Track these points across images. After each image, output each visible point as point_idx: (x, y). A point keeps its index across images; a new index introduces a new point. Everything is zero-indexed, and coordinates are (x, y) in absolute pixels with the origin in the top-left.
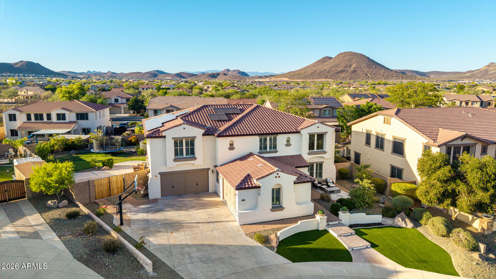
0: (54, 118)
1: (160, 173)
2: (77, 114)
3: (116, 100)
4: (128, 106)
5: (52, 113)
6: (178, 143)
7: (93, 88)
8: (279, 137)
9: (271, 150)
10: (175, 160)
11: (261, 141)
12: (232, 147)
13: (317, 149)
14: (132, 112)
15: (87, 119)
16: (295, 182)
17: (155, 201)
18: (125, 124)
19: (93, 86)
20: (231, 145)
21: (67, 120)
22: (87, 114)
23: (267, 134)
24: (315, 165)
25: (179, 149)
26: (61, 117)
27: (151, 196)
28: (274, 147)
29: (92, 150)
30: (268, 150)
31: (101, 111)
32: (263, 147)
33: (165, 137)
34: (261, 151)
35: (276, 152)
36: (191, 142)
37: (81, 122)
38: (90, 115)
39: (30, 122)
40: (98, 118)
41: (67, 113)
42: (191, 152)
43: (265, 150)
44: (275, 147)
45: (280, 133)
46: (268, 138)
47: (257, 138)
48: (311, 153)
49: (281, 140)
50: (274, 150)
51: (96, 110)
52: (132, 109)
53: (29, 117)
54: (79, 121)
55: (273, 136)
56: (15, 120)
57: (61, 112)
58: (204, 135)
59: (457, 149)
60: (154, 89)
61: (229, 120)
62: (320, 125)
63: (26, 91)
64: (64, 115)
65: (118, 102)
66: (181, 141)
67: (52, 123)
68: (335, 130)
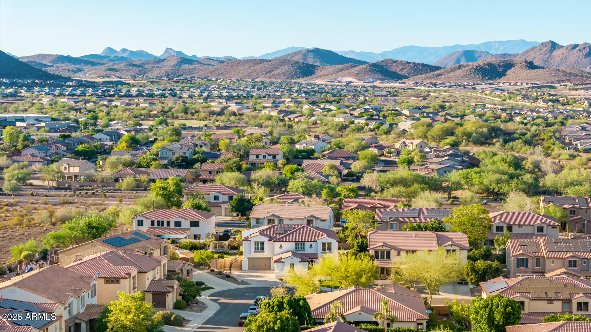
0: (172, 225)
1: (248, 258)
2: (191, 222)
3: (216, 198)
4: (230, 207)
5: (171, 220)
6: (256, 244)
8: (306, 243)
10: (255, 252)
11: (296, 244)
12: (281, 247)
13: (327, 251)
14: (235, 214)
15: (198, 226)
16: (300, 261)
17: (245, 270)
18: (228, 232)
21: (183, 227)
22: (198, 222)
23: (300, 241)
25: (257, 247)
26: (178, 224)
27: (243, 268)
28: (303, 248)
30: (300, 249)
31: (209, 219)
32: (297, 248)
33: (251, 241)
34: (296, 250)
35: (304, 251)
36: (262, 243)
38: (201, 223)
39: (154, 228)
40: (207, 226)
41: (183, 221)
42: (262, 249)
43: (298, 250)
45: (307, 241)
46: (300, 243)
47: (294, 243)
48: (322, 252)
49: (307, 245)
51: (207, 219)
52: (236, 211)
53: (153, 223)
54: (192, 228)
55: (302, 243)
56: (142, 225)
57: (179, 219)
58: (268, 241)
59: (383, 252)
60: (278, 157)
61: (284, 234)
62: (327, 238)
63: (67, 166)
64: (180, 222)
65: (218, 200)
66: (258, 243)
67: (170, 229)
68: (337, 242)
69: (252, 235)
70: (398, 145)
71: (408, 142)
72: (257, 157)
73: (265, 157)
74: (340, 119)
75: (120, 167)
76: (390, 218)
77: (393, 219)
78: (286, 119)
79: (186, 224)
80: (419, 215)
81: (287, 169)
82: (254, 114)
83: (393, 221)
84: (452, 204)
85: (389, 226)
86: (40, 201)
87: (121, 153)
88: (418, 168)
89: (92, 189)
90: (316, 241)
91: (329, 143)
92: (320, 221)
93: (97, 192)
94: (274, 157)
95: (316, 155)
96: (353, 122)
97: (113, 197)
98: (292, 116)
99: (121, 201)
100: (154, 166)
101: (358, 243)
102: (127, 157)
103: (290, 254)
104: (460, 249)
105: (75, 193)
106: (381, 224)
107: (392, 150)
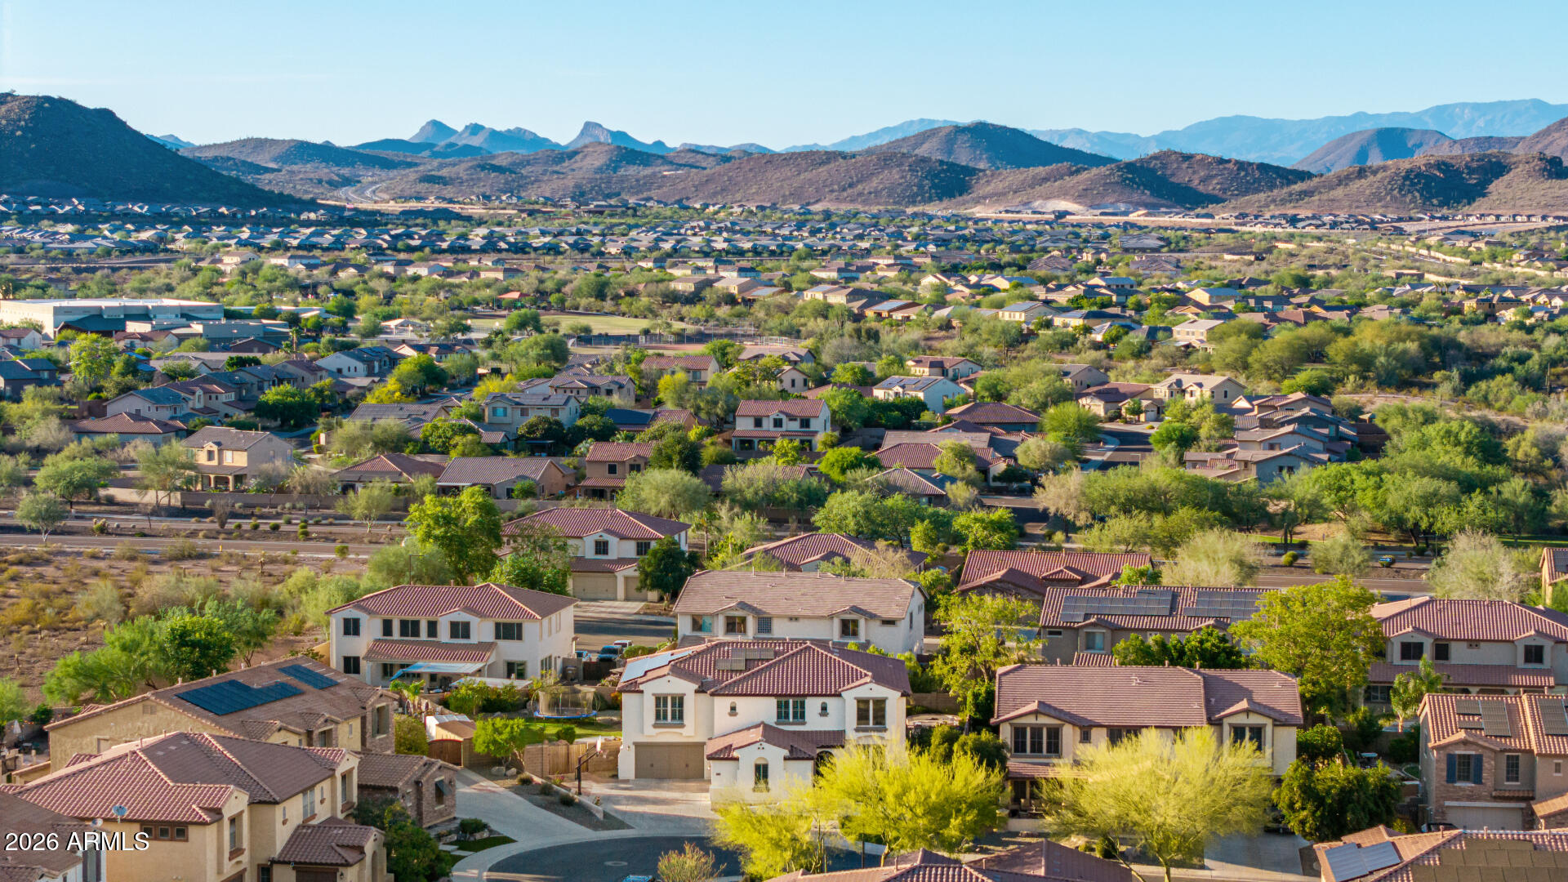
0: (444, 635)
1: (635, 745)
2: (497, 625)
3: (602, 547)
5: (440, 619)
6: (660, 700)
7: (500, 411)
8: (809, 702)
9: (797, 721)
10: (655, 726)
11: (779, 705)
12: (733, 712)
13: (874, 724)
15: (520, 638)
16: (786, 757)
17: (626, 781)
18: (614, 651)
19: (499, 404)
20: (733, 709)
21: (474, 639)
22: (520, 626)
23: (790, 696)
25: (661, 711)
26: (461, 630)
27: (621, 776)
28: (800, 716)
29: (536, 714)
30: (791, 719)
31: (553, 616)
32: (782, 715)
33: (642, 692)
34: (780, 720)
35: (804, 723)
36: (679, 701)
37: (503, 644)
38: (528, 628)
39: (389, 641)
40: (545, 636)
41: (474, 621)
42: (679, 715)
43: (786, 720)
44: (803, 716)
45: (813, 695)
46: (791, 701)
47: (773, 701)
48: (858, 728)
49: (812, 705)
50: (801, 720)
51: (543, 616)
52: (653, 587)
53: (387, 628)
54: (502, 643)
55: (799, 699)
56: (356, 632)
57: (462, 617)
58: (697, 692)
59: (1037, 731)
60: (815, 425)
61: (746, 670)
62: (873, 686)
63: (215, 448)
64: (466, 626)
65: (606, 552)
66: (665, 699)
67: (440, 645)
68: (903, 695)
69: (650, 675)
70: (1161, 391)
71: (1188, 380)
72: (758, 423)
73: (778, 423)
74: (1015, 316)
75: (366, 451)
76: (1087, 617)
77: (1093, 620)
78: (870, 313)
79: (482, 631)
80: (1173, 608)
81: (832, 460)
82: (783, 299)
83: (1093, 624)
84: (1291, 564)
85: (1080, 641)
86: (116, 551)
87: (381, 409)
88: (1208, 456)
89: (278, 516)
90: (839, 695)
91: (970, 383)
92: (878, 623)
93: (289, 522)
94: (805, 423)
95: (926, 417)
96: (1048, 324)
97: (327, 539)
98: (884, 307)
99: (343, 552)
100: (460, 448)
101: (976, 696)
102: (391, 423)
103: (756, 735)
104: (1274, 725)
105: (222, 525)
106: (1060, 633)
107: (1145, 403)
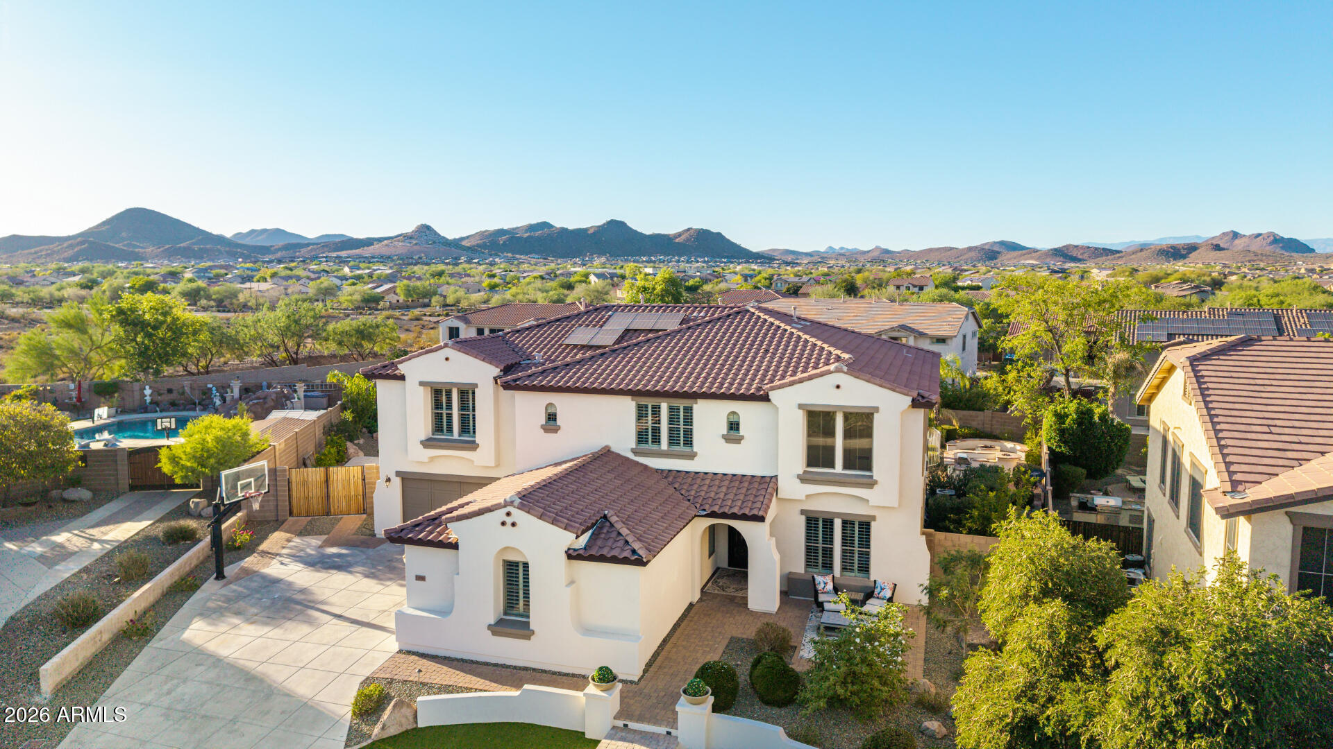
1: (398, 474)
6: (442, 398)
8: (701, 409)
9: (676, 448)
10: (428, 443)
11: (641, 413)
12: (551, 424)
13: (846, 467)
16: (571, 552)
20: (553, 417)
23: (665, 395)
24: (838, 524)
25: (445, 415)
28: (683, 437)
30: (664, 445)
32: (646, 435)
33: (403, 378)
34: (643, 446)
35: (692, 456)
42: (469, 426)
43: (655, 447)
44: (688, 439)
46: (664, 407)
47: (628, 406)
48: (808, 476)
49: (709, 418)
50: (687, 449)
55: (681, 404)
58: (495, 382)
62: (848, 380)
66: (449, 393)
68: (915, 404)
90: (765, 398)
92: (927, 342)
101: (1060, 417)
